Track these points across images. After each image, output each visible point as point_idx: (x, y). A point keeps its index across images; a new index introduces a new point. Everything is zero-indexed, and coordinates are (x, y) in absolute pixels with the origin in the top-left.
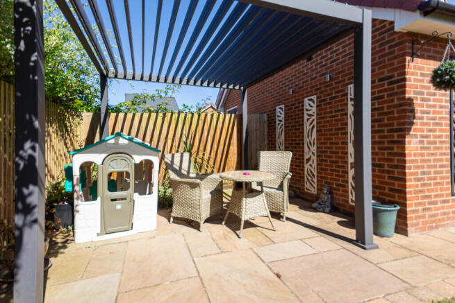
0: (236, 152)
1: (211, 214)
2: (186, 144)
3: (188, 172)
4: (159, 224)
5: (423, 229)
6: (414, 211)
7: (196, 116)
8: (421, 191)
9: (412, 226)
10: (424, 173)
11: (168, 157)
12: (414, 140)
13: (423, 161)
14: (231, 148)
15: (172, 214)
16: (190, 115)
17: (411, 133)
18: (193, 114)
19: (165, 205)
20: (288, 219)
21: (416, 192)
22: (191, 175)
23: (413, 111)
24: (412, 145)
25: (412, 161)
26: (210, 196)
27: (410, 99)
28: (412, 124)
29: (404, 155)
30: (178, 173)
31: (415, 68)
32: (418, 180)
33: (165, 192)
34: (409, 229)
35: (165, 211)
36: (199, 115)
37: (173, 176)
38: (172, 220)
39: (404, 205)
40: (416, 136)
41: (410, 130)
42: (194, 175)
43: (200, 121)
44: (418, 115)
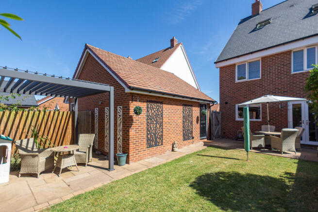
0: (71, 132)
1: (45, 169)
2: (33, 131)
3: (33, 148)
4: (10, 179)
5: (135, 161)
6: (132, 155)
7: (42, 113)
8: (135, 148)
9: (131, 160)
10: (136, 141)
11: (18, 142)
12: (133, 130)
13: (136, 137)
14: (68, 130)
15: (20, 172)
16: (38, 112)
17: (132, 128)
18: (40, 111)
19: (15, 169)
20: (88, 165)
21: (133, 148)
22: (34, 150)
23: (132, 120)
24: (132, 132)
25: (132, 138)
26: (45, 160)
27: (132, 116)
28: (132, 124)
29: (129, 136)
30: (26, 150)
31: (133, 105)
32: (134, 144)
33: (16, 161)
34: (130, 162)
35: (15, 172)
36: (45, 112)
37: (21, 152)
38: (20, 175)
39: (129, 153)
40: (133, 129)
41: (131, 127)
42: (36, 150)
43: (45, 116)
44: (134, 121)
